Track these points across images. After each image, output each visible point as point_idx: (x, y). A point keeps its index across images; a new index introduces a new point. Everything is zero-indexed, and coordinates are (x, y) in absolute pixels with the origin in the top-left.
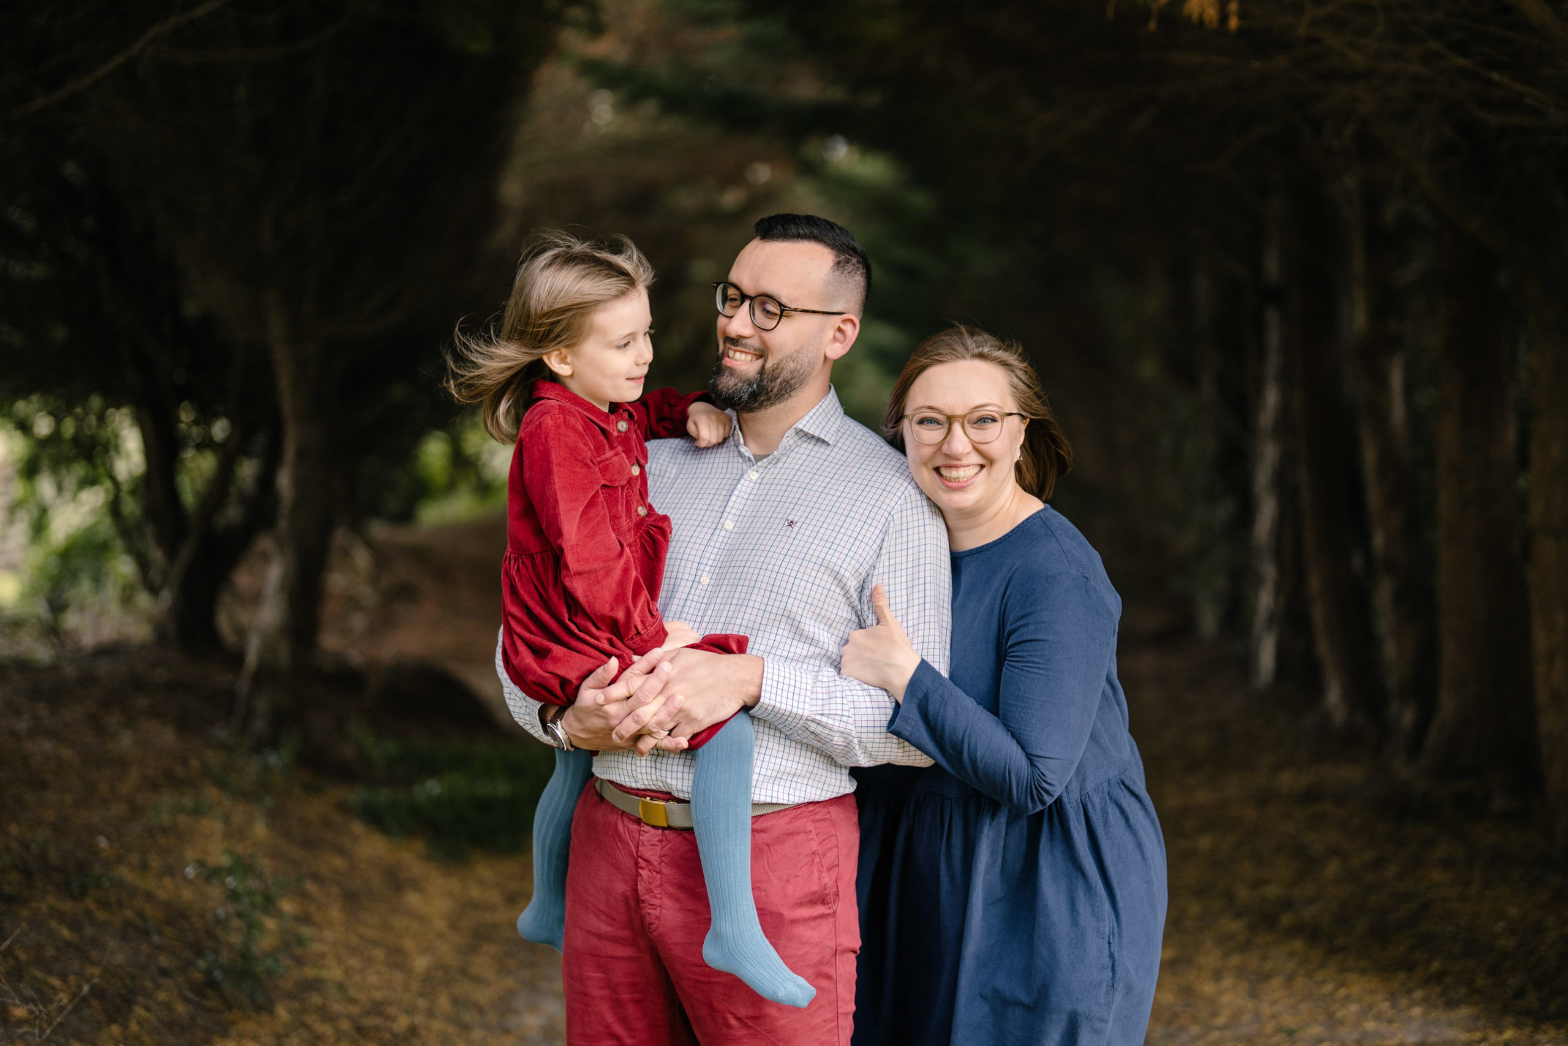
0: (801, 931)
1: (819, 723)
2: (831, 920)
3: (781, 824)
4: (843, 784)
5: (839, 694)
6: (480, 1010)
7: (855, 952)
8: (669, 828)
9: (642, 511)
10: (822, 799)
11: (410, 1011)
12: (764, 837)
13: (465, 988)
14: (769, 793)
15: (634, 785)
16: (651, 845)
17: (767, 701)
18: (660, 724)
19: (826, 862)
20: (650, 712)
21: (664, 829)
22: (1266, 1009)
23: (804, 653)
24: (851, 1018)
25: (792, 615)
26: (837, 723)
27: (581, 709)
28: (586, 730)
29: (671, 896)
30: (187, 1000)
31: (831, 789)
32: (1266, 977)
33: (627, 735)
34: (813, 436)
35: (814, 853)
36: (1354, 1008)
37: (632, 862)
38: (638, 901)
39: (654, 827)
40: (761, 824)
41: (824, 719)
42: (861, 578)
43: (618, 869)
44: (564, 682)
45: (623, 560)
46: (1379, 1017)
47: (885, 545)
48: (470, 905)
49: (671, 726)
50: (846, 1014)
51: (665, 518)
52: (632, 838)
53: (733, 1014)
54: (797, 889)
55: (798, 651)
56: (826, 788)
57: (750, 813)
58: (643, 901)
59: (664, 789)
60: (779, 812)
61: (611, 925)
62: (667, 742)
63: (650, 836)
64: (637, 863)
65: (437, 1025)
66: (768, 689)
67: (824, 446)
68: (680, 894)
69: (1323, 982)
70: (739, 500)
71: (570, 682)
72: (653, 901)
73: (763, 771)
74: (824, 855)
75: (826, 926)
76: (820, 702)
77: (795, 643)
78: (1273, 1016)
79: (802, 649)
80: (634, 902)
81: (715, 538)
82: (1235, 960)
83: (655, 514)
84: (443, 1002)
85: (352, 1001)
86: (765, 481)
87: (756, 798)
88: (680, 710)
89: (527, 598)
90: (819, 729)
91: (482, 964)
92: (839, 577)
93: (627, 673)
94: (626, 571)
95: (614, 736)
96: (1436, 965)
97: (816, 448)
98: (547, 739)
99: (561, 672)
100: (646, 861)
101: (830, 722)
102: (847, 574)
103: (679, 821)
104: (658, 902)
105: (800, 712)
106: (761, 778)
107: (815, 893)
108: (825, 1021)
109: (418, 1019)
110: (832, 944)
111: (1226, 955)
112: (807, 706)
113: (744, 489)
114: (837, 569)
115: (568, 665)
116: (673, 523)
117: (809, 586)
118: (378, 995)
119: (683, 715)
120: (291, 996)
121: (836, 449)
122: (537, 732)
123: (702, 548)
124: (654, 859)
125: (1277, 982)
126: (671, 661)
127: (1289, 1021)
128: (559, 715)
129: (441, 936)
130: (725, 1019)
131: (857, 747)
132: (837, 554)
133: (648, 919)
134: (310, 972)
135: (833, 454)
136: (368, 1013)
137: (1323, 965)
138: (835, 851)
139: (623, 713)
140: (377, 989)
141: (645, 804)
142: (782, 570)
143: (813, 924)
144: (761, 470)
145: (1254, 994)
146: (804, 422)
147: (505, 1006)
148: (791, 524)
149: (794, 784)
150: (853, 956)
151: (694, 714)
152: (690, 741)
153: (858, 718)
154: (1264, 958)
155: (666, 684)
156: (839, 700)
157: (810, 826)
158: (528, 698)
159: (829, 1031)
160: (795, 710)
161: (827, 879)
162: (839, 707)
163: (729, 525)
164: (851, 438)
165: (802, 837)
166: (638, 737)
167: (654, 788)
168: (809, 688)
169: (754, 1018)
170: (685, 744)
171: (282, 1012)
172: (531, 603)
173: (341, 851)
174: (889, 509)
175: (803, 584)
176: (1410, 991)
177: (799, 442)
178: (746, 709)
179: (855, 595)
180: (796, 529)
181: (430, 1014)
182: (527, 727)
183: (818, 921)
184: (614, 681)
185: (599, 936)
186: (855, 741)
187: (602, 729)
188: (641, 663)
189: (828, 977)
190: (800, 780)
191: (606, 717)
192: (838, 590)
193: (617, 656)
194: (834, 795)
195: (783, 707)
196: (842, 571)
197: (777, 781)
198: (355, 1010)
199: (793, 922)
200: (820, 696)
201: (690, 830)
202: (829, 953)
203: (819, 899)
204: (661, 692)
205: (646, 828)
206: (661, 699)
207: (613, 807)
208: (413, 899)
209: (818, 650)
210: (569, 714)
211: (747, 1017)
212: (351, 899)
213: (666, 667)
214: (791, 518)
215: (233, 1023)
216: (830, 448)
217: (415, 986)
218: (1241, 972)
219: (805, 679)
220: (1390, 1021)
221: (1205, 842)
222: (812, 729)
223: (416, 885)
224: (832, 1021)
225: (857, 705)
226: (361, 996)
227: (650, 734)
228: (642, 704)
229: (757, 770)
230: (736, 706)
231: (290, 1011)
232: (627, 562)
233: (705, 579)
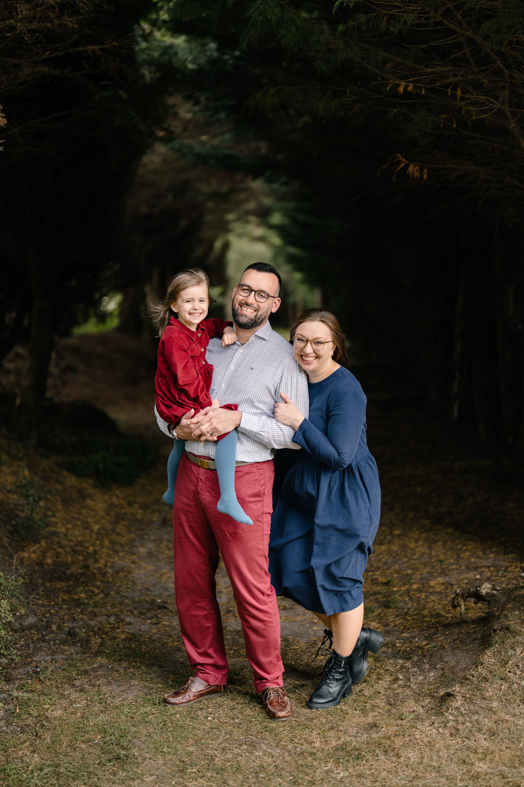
0: (251, 505)
1: (260, 434)
2: (262, 502)
3: (246, 470)
4: (267, 456)
5: (267, 425)
6: (121, 545)
7: (270, 514)
8: (209, 469)
9: (204, 363)
10: (260, 461)
11: (94, 545)
12: (240, 474)
13: (115, 537)
14: (242, 458)
15: (198, 454)
16: (202, 474)
17: (242, 426)
18: (208, 432)
19: (261, 483)
20: (205, 428)
21: (207, 469)
22: (434, 553)
23: (255, 412)
24: (268, 536)
25: (251, 400)
26: (266, 435)
27: (182, 426)
28: (184, 433)
29: (209, 492)
30: (7, 537)
31: (263, 458)
32: (436, 542)
33: (197, 435)
34: (261, 338)
35: (256, 480)
36: (468, 554)
37: (196, 480)
38: (198, 493)
39: (204, 468)
40: (239, 469)
41: (261, 433)
42: (275, 387)
43: (192, 482)
44: (176, 417)
45: (198, 380)
46: (477, 557)
47: (283, 377)
48: (112, 506)
49: (211, 433)
50: (267, 534)
51: (212, 366)
52: (197, 472)
53: (227, 532)
54: (251, 491)
55: (253, 411)
56: (261, 457)
57: (235, 465)
58: (199, 493)
59: (207, 456)
60: (245, 465)
61: (188, 500)
62: (210, 438)
63: (202, 471)
64: (198, 480)
65: (105, 550)
66: (243, 422)
67: (265, 341)
68: (211, 491)
69: (458, 544)
70: (236, 359)
71: (178, 417)
72: (203, 493)
73: (240, 450)
74: (260, 481)
75: (260, 504)
76: (260, 427)
77: (252, 408)
78: (436, 556)
79: (254, 410)
80: (196, 494)
81: (227, 372)
82: (425, 535)
83: (208, 364)
84: (107, 542)
85: (69, 540)
86: (245, 353)
87: (237, 459)
88: (215, 428)
89: (164, 390)
90: (260, 436)
91: (120, 528)
92: (268, 387)
93: (198, 414)
94: (199, 383)
95: (192, 435)
96: (503, 539)
97: (262, 341)
98: (171, 436)
99: (176, 414)
100: (201, 480)
101: (263, 434)
102: (270, 386)
103: (212, 467)
104: (204, 493)
105: (253, 430)
106: (239, 453)
107: (256, 493)
108: (259, 536)
109: (98, 548)
110: (262, 510)
111: (421, 533)
112: (256, 428)
113: (238, 355)
114: (267, 384)
115: (179, 411)
116: (214, 367)
117: (257, 390)
118: (79, 539)
119: (215, 430)
120: (46, 538)
121: (269, 342)
122: (167, 433)
123: (223, 375)
124: (203, 479)
125: (440, 543)
126: (213, 412)
127: (442, 557)
128: (174, 428)
129: (103, 518)
130: (225, 533)
131: (273, 443)
132: (267, 379)
133: (201, 499)
134: (52, 529)
135: (267, 344)
136: (76, 545)
137: (459, 538)
138: (264, 479)
139: (196, 428)
140: (79, 536)
141: (201, 460)
142: (248, 385)
143: (255, 503)
144: (244, 349)
145: (430, 548)
146: (258, 332)
147: (131, 543)
148: (252, 369)
149: (250, 456)
150: (270, 516)
151: (219, 429)
152: (217, 438)
153: (273, 433)
154: (436, 535)
155: (210, 419)
156: (267, 427)
157: (256, 471)
158: (165, 422)
159: (260, 539)
160: (252, 429)
161: (261, 489)
162: (267, 429)
163: (232, 368)
164: (274, 338)
165: (253, 474)
166: (200, 436)
167: (204, 455)
168: (257, 422)
169: (234, 533)
170: (216, 439)
171: (43, 543)
172: (165, 391)
173: (60, 483)
174: (285, 364)
175: (255, 389)
176: (491, 549)
177: (257, 339)
178: (236, 429)
179: (273, 393)
180: (254, 371)
181: (102, 546)
182: (165, 432)
183: (257, 502)
184: (192, 417)
185: (185, 504)
186: (272, 441)
187: (189, 433)
188: (202, 412)
189: (260, 521)
190: (253, 454)
191: (190, 428)
192: (267, 392)
193: (195, 409)
194: (264, 460)
195: (248, 428)
196: (269, 385)
197: (245, 454)
198: (71, 544)
199: (249, 502)
200: (260, 425)
201: (215, 470)
202: (260, 513)
203: (257, 495)
204: (209, 421)
205: (201, 469)
206: (209, 424)
207: (191, 461)
208: (89, 502)
209: (261, 412)
210: (178, 428)
211: (232, 533)
212: (65, 501)
213: (211, 413)
214: (252, 367)
215: (26, 547)
216: (267, 342)
217: (94, 536)
218: (426, 540)
219: (256, 419)
220: (481, 558)
221: (419, 489)
222: (257, 436)
223: (90, 497)
224: (261, 536)
225: (273, 428)
226: (74, 539)
227: (204, 435)
228: (202, 425)
229: (238, 450)
230: (233, 428)
231: (47, 543)
232: (199, 381)
233: (223, 386)
